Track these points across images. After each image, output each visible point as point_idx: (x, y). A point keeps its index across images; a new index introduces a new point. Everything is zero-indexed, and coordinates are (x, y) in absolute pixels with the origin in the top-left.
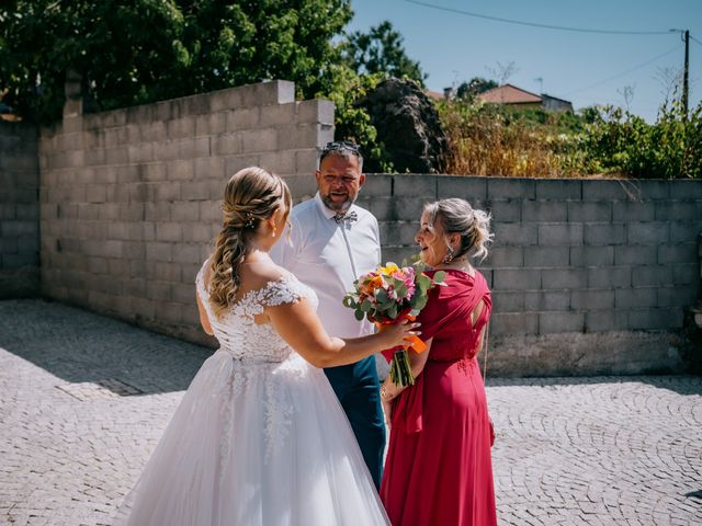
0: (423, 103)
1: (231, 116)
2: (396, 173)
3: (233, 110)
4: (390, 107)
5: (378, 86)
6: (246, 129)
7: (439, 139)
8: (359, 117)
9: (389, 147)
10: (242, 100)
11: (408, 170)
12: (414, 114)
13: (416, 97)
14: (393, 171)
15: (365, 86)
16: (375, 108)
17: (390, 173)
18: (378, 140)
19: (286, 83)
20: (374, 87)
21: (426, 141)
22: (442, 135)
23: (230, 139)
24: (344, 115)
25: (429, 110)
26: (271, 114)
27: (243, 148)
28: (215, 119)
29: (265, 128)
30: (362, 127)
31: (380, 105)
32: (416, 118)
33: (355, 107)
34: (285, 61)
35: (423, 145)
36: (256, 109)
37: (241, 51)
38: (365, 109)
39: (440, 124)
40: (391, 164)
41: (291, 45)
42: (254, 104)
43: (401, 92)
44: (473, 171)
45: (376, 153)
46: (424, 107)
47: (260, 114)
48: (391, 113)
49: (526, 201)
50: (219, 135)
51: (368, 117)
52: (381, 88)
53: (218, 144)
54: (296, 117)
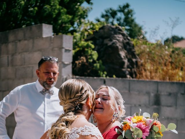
0: (125, 39)
1: (19, 45)
2: (108, 77)
3: (20, 41)
4: (106, 41)
5: (100, 29)
6: (26, 52)
7: (134, 60)
8: (88, 46)
9: (104, 63)
10: (24, 35)
11: (114, 76)
12: (119, 45)
13: (121, 36)
14: (106, 76)
15: (92, 29)
16: (98, 42)
17: (105, 78)
18: (98, 59)
19: (48, 26)
20: (97, 29)
21: (126, 61)
22: (135, 58)
23: (18, 57)
24: (80, 45)
25: (128, 44)
26: (39, 43)
27: (25, 62)
28: (10, 46)
29: (36, 51)
30: (89, 52)
31: (101, 40)
32: (120, 47)
33: (86, 40)
34: (54, 16)
35: (124, 63)
36: (31, 40)
37: (30, 10)
38: (92, 42)
39: (135, 51)
40: (105, 73)
41: (58, 7)
42: (30, 38)
43: (113, 33)
44: (152, 78)
45: (96, 66)
46: (125, 41)
47: (33, 43)
48: (107, 44)
49: (179, 95)
50: (13, 55)
51: (93, 46)
52: (101, 30)
53: (12, 60)
54: (52, 44)
